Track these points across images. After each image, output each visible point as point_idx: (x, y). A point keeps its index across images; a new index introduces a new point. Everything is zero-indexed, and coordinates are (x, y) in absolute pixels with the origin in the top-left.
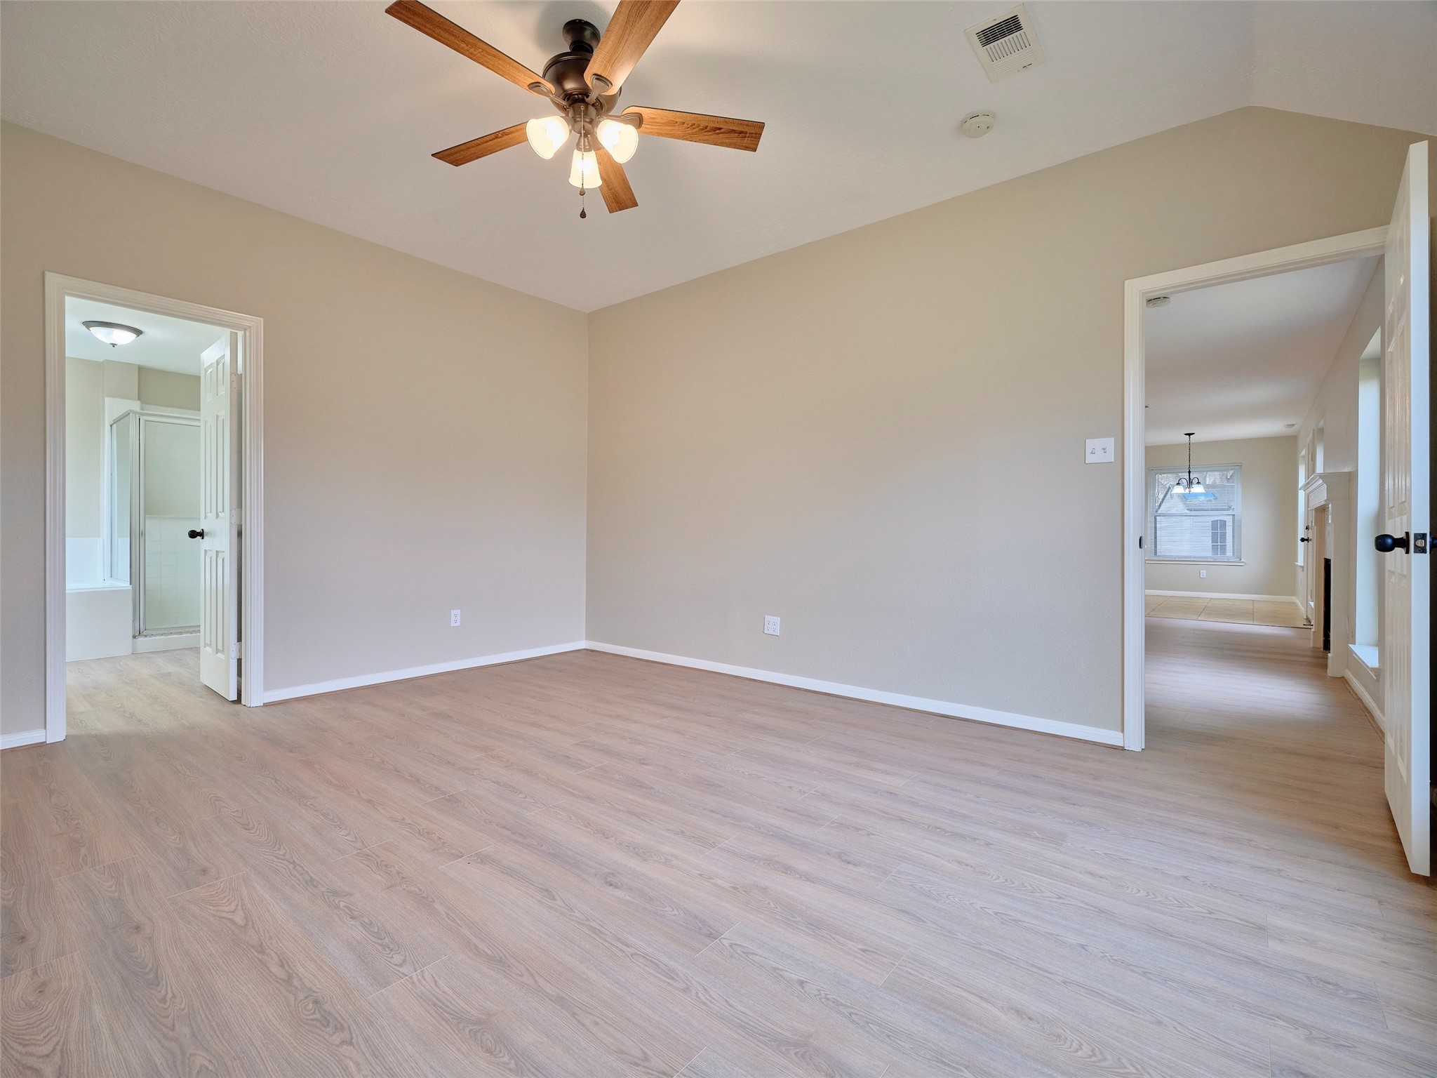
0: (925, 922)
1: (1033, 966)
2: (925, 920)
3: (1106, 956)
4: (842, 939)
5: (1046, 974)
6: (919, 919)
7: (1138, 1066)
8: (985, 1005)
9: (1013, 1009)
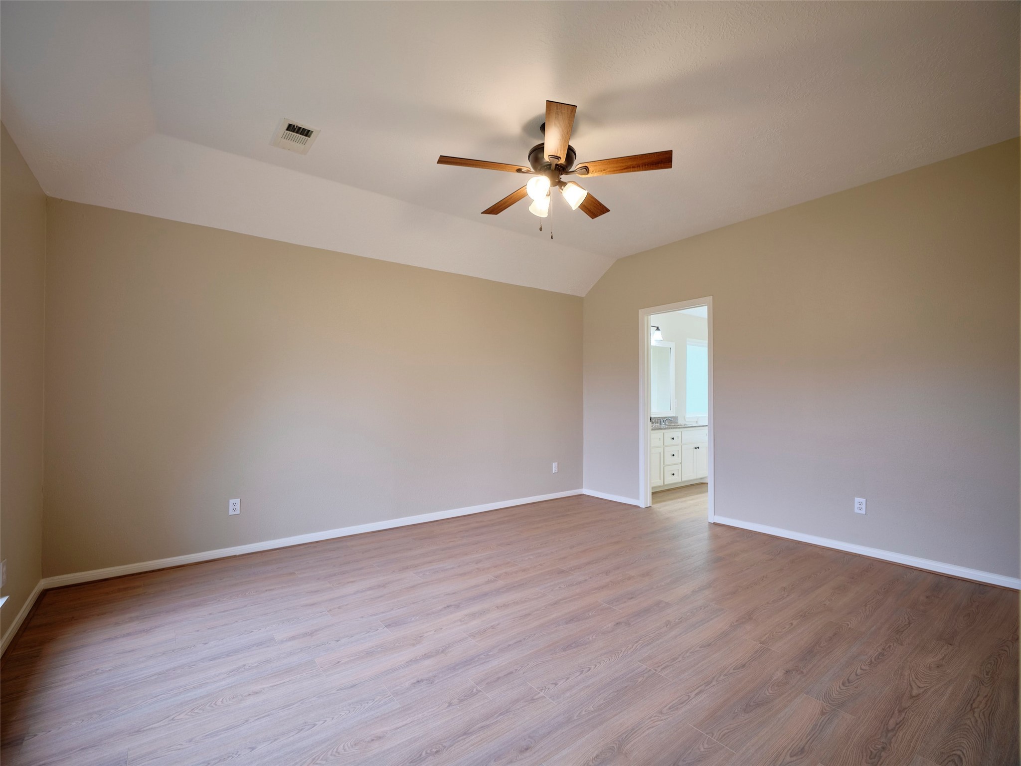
0: (337, 690)
1: (268, 715)
2: (338, 691)
3: (236, 754)
4: (352, 658)
5: (259, 717)
6: (341, 689)
7: (194, 714)
8: (271, 685)
9: (260, 692)
